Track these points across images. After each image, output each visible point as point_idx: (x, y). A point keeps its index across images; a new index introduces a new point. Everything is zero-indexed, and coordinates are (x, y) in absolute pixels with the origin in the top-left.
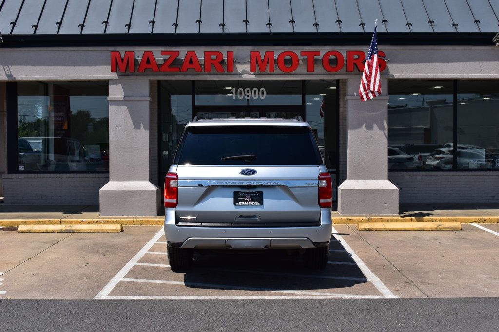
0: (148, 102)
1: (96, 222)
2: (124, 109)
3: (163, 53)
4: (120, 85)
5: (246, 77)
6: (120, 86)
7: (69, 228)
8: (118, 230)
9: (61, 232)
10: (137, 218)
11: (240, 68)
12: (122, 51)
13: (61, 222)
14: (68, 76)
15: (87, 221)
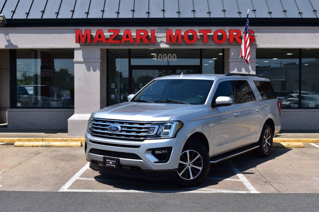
0: (99, 63)
1: (65, 140)
3: (109, 31)
4: (81, 51)
5: (163, 46)
7: (48, 144)
8: (79, 146)
9: (42, 146)
12: (83, 29)
13: (43, 140)
14: (48, 46)
15: (59, 139)
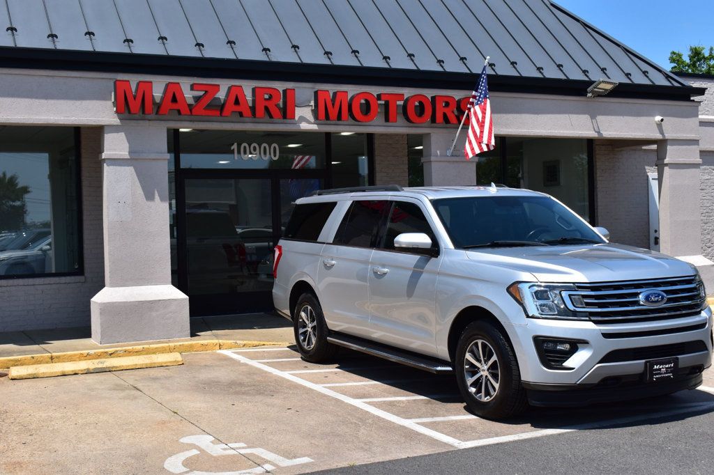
0: (167, 162)
1: (111, 354)
2: (129, 171)
3: (193, 87)
4: (123, 133)
5: (304, 126)
6: (122, 136)
7: (100, 366)
8: (178, 362)
9: (88, 372)
10: (173, 342)
11: (299, 112)
12: (133, 80)
13: (52, 358)
14: (37, 117)
15: (95, 353)
